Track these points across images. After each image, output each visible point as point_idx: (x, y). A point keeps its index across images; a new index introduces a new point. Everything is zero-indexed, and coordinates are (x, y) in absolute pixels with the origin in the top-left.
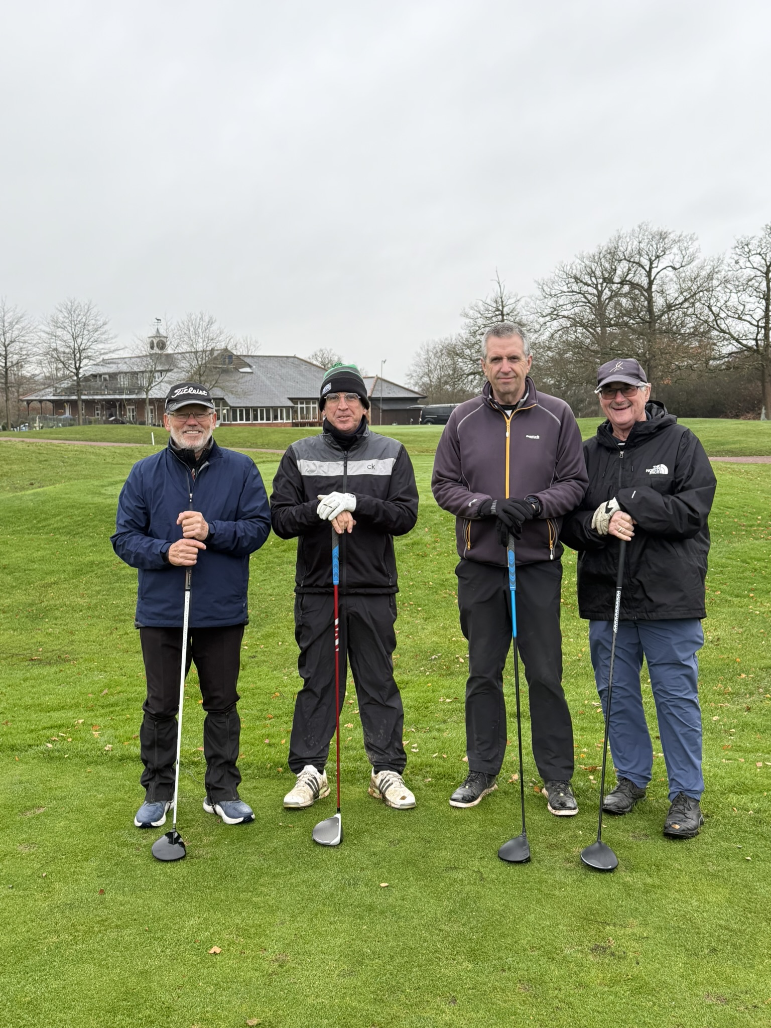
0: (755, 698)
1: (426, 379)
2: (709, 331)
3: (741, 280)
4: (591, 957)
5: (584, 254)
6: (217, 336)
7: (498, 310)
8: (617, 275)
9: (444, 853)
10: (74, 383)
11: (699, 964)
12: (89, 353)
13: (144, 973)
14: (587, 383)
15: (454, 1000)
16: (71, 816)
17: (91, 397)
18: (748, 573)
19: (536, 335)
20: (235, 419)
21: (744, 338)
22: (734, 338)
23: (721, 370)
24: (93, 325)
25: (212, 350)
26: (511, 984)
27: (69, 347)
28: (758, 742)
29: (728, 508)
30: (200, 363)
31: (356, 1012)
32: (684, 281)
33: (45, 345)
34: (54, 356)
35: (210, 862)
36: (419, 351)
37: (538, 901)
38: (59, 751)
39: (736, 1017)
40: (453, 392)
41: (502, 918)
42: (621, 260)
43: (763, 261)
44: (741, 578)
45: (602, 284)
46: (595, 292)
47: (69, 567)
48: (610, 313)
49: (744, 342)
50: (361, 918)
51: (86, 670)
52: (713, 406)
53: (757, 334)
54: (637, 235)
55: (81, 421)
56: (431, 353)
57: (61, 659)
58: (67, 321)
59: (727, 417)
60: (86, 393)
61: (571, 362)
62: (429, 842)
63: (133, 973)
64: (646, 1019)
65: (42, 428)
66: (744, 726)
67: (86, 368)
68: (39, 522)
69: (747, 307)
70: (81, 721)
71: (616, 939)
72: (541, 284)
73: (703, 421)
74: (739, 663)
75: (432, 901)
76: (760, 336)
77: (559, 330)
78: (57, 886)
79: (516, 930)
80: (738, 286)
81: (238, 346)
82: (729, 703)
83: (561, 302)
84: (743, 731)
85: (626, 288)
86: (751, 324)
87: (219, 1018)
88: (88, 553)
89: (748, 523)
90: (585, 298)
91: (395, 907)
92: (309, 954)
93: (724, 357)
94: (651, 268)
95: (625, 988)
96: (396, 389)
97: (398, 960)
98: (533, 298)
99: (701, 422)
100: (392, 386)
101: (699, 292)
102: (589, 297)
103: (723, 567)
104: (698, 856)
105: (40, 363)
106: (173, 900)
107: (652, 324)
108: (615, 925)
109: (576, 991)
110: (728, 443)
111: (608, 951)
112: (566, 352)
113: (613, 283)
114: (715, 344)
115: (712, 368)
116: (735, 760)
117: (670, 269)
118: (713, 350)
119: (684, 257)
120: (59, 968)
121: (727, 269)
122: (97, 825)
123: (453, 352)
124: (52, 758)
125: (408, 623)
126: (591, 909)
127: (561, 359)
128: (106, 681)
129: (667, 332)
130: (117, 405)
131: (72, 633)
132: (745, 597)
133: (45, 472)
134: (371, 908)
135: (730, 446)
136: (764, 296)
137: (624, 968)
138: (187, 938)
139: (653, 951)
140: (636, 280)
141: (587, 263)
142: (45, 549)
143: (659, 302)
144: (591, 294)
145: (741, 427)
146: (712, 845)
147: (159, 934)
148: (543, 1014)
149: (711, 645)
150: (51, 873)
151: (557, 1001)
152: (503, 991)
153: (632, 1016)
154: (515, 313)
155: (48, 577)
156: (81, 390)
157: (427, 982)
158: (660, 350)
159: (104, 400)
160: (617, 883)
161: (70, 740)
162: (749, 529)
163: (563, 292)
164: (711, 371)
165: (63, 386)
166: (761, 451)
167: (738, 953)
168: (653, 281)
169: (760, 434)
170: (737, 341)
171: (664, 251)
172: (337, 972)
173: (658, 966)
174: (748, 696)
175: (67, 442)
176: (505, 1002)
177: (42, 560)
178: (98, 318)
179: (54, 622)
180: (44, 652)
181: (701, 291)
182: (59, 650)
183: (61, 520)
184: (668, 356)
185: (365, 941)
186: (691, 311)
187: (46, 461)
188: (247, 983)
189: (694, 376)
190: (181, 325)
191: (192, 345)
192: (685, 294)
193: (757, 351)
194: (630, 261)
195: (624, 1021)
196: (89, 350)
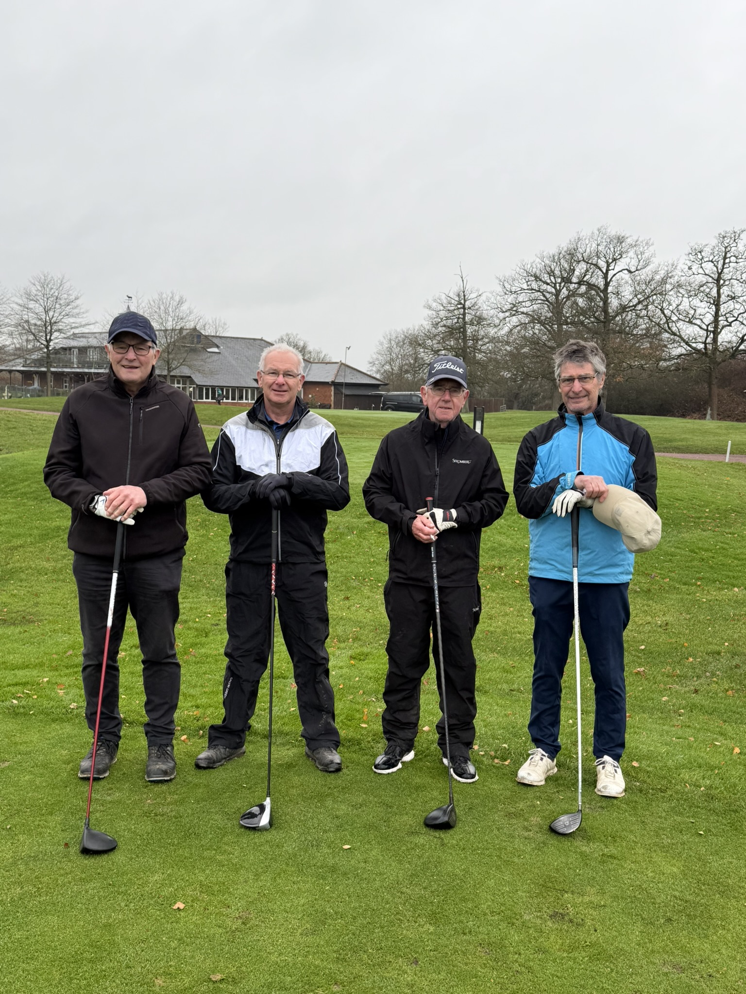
0: (702, 680)
1: (387, 367)
2: (660, 333)
3: (693, 285)
4: (549, 923)
5: (545, 253)
6: (187, 315)
7: (461, 304)
8: (575, 275)
9: (405, 818)
10: (44, 355)
11: (655, 933)
12: (61, 326)
13: (107, 926)
14: (542, 377)
15: (416, 962)
16: (36, 770)
17: (60, 370)
18: (695, 563)
19: (496, 330)
20: (201, 397)
21: (693, 341)
22: (684, 341)
23: (670, 371)
24: (65, 299)
25: (181, 329)
26: (471, 947)
27: (41, 319)
28: (706, 723)
29: (677, 499)
30: (169, 341)
31: (319, 971)
32: (638, 284)
33: (18, 316)
34: (25, 327)
35: (174, 819)
36: (382, 339)
37: (498, 868)
38: (24, 707)
39: (692, 986)
40: (413, 382)
41: (463, 883)
42: (580, 261)
43: (715, 269)
44: (689, 567)
45: (560, 283)
46: (553, 290)
47: (35, 531)
48: (567, 311)
49: (694, 345)
50: (324, 878)
51: (51, 632)
52: (662, 405)
53: (706, 338)
54: (596, 238)
55: (49, 393)
56: (393, 343)
57: (25, 620)
58: (40, 294)
59: (673, 415)
60: (55, 365)
61: (527, 357)
62: (391, 807)
63: (97, 926)
64: (604, 985)
65: (11, 397)
66: (692, 707)
67: (57, 341)
68: (6, 486)
69: (699, 311)
70: (45, 680)
71: (574, 906)
72: (502, 280)
73: (652, 419)
74: (687, 648)
75: (393, 864)
76: (709, 340)
77: (517, 326)
78: (21, 838)
79: (477, 895)
80: (690, 291)
81: (207, 327)
82: (677, 684)
83: (520, 299)
84: (692, 712)
85: (583, 288)
86: (701, 328)
87: (183, 972)
88: (55, 519)
89: (696, 515)
90: (544, 296)
91: (358, 869)
92: (273, 912)
93: (673, 358)
94: (608, 270)
95: (584, 954)
96: (359, 375)
97: (360, 921)
98: (494, 294)
99: (649, 420)
100: (355, 372)
101: (652, 295)
102: (548, 295)
103: (672, 556)
104: (652, 829)
105: (11, 334)
106: (137, 856)
107: (607, 324)
108: (573, 893)
109: (536, 955)
110: (675, 440)
111: (566, 918)
112: (522, 347)
113: (571, 283)
114: (665, 346)
115: (662, 369)
116: (685, 738)
117: (626, 272)
118: (664, 351)
119: (639, 261)
120: (23, 918)
121: (680, 274)
122: (61, 780)
123: (415, 342)
124: (17, 714)
125: (368, 598)
126: (549, 877)
127: (519, 353)
128: (70, 642)
129: (620, 332)
130: (86, 378)
131: (37, 595)
132: (692, 585)
133: (13, 439)
134: (334, 869)
135: (677, 443)
136: (714, 302)
137: (581, 935)
138: (151, 893)
139: (610, 919)
140: (593, 281)
141: (547, 262)
142: (13, 512)
143: (614, 303)
144: (549, 293)
145: (688, 425)
146: (666, 819)
147: (123, 889)
148: (503, 978)
149: (659, 630)
150: (15, 826)
151: (517, 964)
152: (464, 953)
153: (591, 982)
154: (477, 307)
155: (15, 540)
156: (51, 362)
157: (389, 943)
158: (613, 349)
159: (73, 373)
160: (574, 852)
161: (36, 697)
162: (697, 520)
163: (522, 289)
164: (661, 371)
165: (33, 357)
166: (706, 449)
167: (693, 923)
168: (609, 283)
169: (705, 432)
170: (687, 343)
171: (621, 255)
172: (300, 931)
173: (615, 933)
174: (695, 679)
175: (36, 412)
176: (466, 964)
177: (9, 523)
178: (70, 292)
179: (19, 584)
180: (8, 612)
181: (655, 294)
182: (24, 611)
183: (29, 486)
184: (620, 355)
185: (328, 901)
186: (644, 312)
187: (15, 428)
188: (210, 939)
189: (645, 375)
190: (152, 303)
191: (162, 323)
192: (639, 296)
193: (706, 354)
194: (588, 263)
195: (582, 986)
196: (60, 324)
